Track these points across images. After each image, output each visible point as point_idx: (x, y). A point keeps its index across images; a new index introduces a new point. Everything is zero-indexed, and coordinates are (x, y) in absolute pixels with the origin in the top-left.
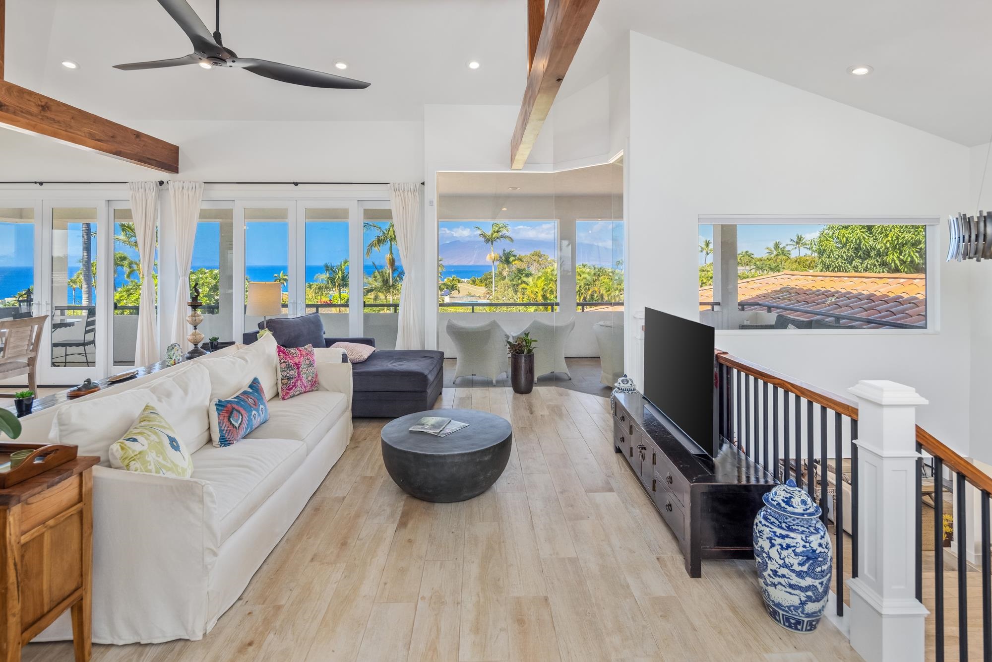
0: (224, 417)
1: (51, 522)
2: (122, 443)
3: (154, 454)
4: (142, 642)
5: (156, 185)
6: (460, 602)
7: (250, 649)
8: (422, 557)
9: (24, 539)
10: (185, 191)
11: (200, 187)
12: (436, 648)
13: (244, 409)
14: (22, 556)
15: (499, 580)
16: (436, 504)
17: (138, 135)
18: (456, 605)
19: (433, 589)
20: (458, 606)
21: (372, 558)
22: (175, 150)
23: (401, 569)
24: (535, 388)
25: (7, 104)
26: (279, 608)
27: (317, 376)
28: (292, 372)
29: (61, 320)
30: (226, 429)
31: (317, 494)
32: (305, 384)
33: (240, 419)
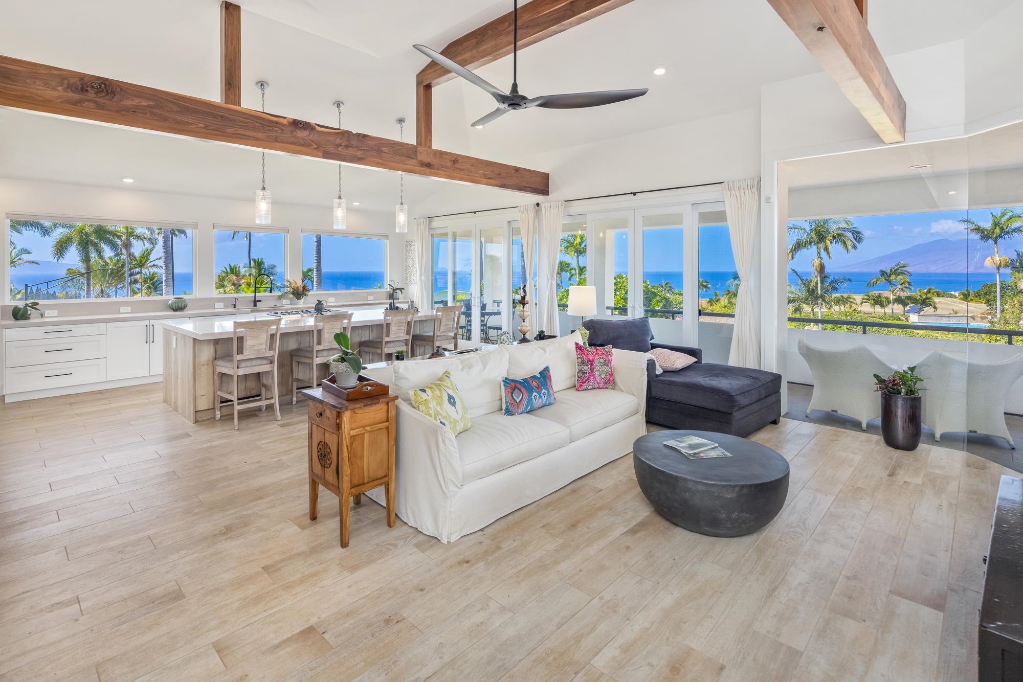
0: (508, 392)
1: (368, 428)
2: (416, 391)
3: (435, 404)
4: (419, 529)
5: (535, 206)
6: (631, 619)
7: (465, 565)
8: (628, 566)
9: (353, 433)
10: (552, 209)
11: (562, 205)
12: (580, 641)
13: (526, 389)
14: (352, 443)
15: (685, 622)
16: (678, 528)
17: (517, 169)
18: (625, 619)
19: (615, 596)
20: (626, 621)
21: (586, 546)
22: (546, 176)
23: (602, 566)
24: (922, 446)
25: (433, 164)
26: (499, 548)
27: (612, 375)
28: (586, 368)
29: (498, 310)
30: (509, 402)
31: (583, 479)
32: (598, 381)
33: (521, 397)
